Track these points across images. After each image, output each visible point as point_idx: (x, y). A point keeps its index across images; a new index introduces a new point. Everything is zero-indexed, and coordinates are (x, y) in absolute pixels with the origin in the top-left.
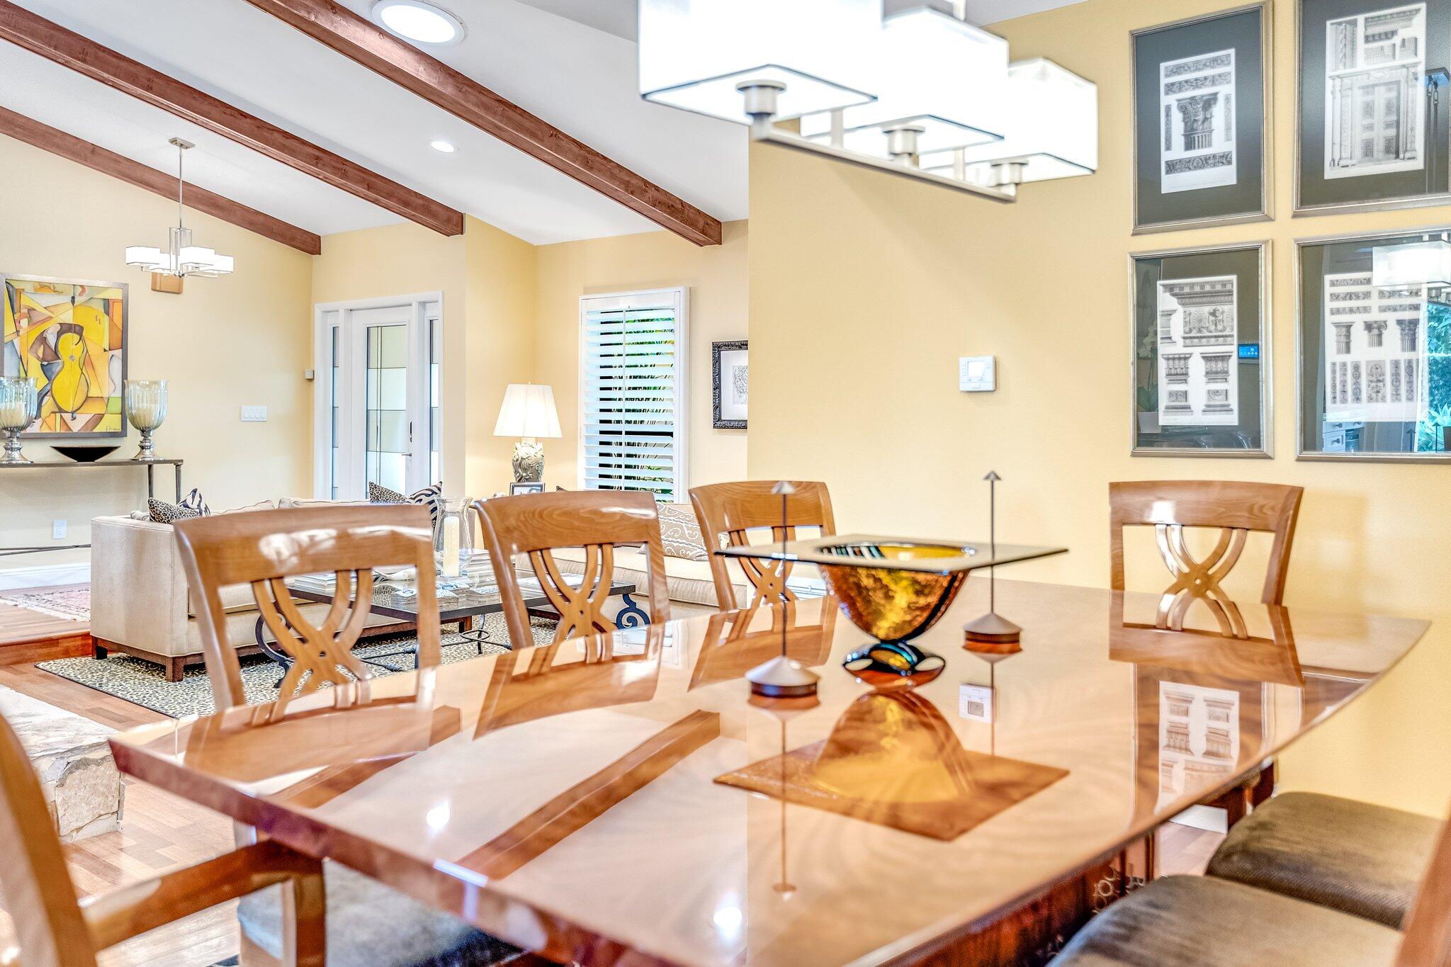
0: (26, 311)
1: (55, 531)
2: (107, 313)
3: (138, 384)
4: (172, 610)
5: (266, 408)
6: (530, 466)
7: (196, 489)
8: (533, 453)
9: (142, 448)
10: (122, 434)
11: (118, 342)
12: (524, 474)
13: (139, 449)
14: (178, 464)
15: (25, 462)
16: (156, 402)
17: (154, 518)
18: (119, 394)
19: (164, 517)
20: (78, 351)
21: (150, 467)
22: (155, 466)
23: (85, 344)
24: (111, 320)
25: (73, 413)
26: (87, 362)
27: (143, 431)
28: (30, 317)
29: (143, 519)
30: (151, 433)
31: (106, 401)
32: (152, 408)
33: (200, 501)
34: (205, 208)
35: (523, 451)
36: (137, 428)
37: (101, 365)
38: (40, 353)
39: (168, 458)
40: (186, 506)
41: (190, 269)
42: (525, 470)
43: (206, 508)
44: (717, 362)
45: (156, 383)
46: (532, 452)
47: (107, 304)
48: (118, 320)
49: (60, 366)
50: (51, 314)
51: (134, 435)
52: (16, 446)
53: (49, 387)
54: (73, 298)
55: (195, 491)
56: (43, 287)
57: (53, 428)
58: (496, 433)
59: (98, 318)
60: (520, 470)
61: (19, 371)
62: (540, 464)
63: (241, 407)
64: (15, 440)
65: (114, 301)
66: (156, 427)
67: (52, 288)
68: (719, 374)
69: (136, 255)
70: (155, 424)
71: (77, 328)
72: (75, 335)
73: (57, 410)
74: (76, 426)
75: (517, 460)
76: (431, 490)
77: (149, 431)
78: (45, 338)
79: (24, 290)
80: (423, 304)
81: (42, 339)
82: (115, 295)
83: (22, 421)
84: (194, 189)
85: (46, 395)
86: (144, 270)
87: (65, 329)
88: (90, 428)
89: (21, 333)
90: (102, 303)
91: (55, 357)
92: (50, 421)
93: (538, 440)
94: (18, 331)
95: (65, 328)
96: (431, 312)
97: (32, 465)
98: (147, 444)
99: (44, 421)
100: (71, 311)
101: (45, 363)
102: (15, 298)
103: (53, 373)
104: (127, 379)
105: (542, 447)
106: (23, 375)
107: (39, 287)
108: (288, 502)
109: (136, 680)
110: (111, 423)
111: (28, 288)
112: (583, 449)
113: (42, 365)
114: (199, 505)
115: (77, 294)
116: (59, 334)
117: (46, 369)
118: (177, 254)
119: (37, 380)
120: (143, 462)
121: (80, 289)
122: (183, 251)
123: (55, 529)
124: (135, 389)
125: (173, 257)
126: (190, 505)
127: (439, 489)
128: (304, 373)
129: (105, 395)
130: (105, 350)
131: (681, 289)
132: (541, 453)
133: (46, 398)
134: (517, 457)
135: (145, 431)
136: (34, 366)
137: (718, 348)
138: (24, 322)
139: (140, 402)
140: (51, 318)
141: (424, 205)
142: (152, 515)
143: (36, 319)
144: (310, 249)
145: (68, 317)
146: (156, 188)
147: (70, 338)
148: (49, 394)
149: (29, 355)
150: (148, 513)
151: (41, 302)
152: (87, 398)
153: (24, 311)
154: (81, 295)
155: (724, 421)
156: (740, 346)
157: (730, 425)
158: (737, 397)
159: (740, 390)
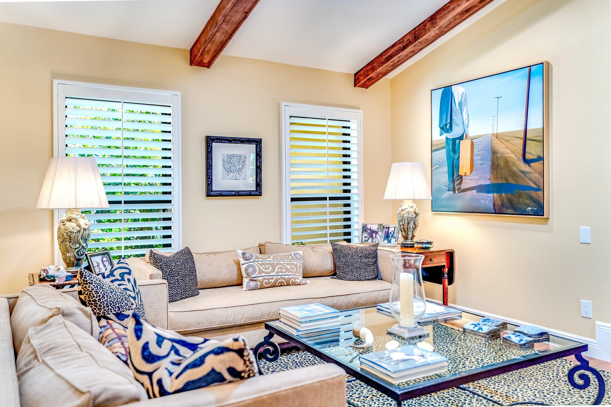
35: (82, 223)
46: (88, 223)
68: (212, 159)
131: (177, 93)
137: (212, 140)
155: (216, 191)
156: (231, 140)
157: (221, 194)
158: (226, 175)
159: (229, 171)
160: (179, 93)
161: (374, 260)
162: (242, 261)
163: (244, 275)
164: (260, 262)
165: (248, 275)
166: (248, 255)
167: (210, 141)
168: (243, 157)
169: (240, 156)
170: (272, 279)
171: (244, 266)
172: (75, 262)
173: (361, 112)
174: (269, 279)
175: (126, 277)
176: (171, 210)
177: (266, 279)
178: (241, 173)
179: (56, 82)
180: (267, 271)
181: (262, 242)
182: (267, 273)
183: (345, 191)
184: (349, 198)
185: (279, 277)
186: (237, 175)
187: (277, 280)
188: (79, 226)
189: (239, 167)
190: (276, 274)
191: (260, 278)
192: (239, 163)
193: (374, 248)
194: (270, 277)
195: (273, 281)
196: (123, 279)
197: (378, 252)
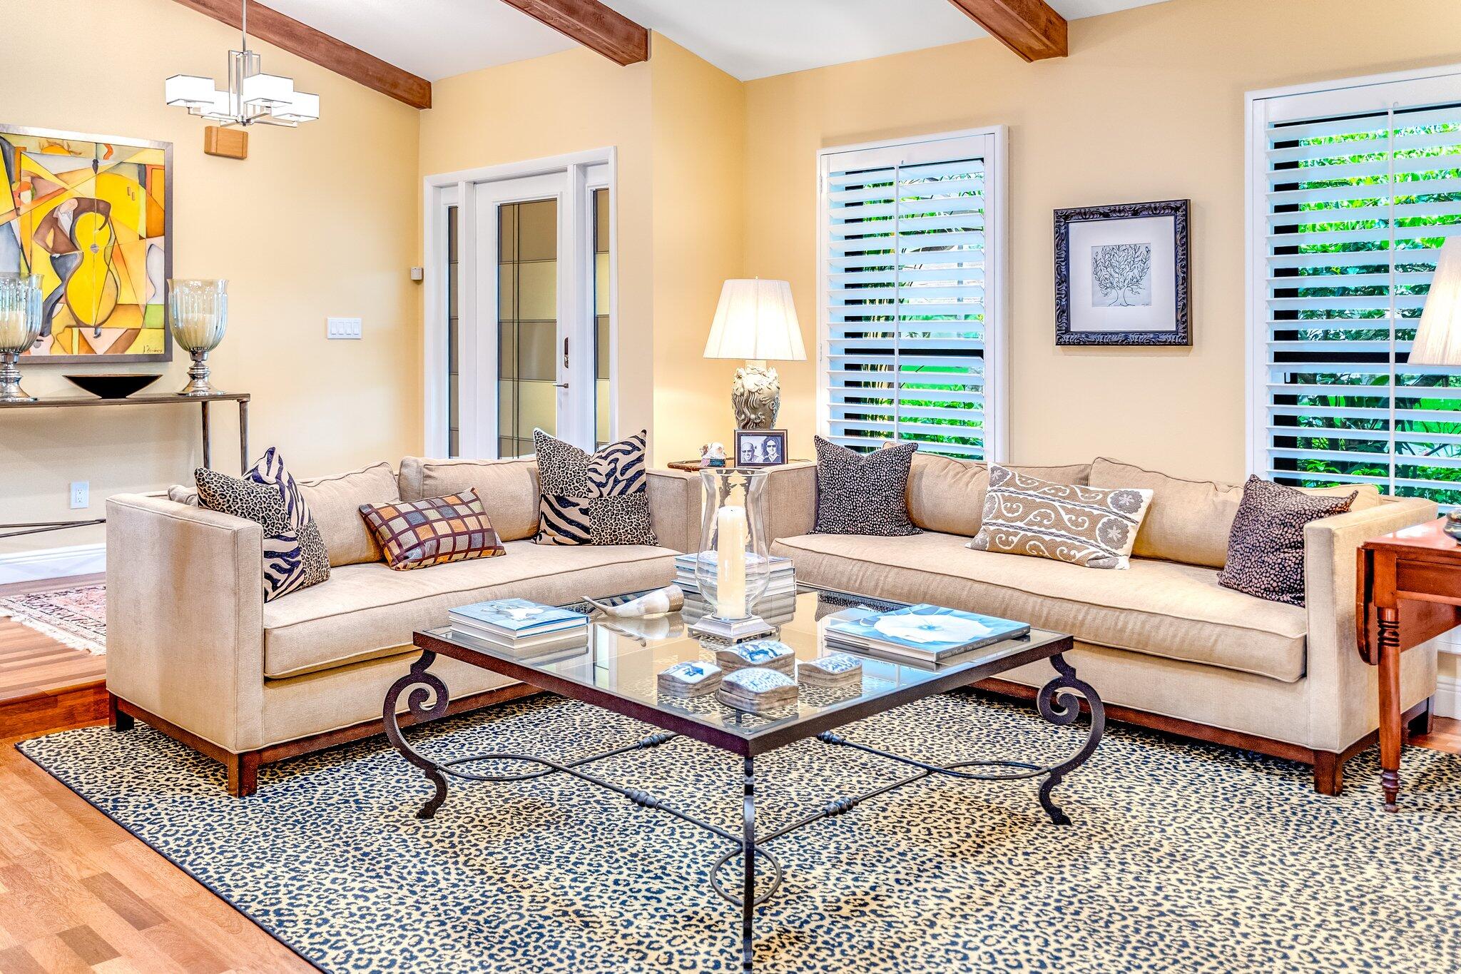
0: (28, 179)
1: (73, 497)
2: (143, 183)
3: (187, 285)
4: (236, 671)
5: (359, 320)
6: (762, 404)
7: (274, 449)
8: (766, 384)
9: (193, 377)
10: (166, 357)
11: (158, 227)
12: (753, 416)
13: (189, 379)
14: (242, 400)
15: (26, 400)
16: (211, 312)
17: (204, 502)
18: (160, 300)
19: (221, 501)
20: (102, 238)
21: (204, 405)
22: (211, 404)
23: (113, 229)
24: (149, 194)
25: (96, 327)
26: (115, 255)
27: (193, 353)
28: (34, 188)
29: (185, 501)
30: (206, 355)
31: (143, 310)
32: (207, 320)
33: (281, 469)
34: (277, 38)
35: (750, 382)
36: (185, 348)
37: (134, 258)
38: (50, 240)
39: (229, 392)
40: (258, 479)
41: (258, 112)
42: (754, 410)
43: (291, 481)
44: (1062, 241)
45: (211, 283)
46: (764, 383)
47: (144, 172)
48: (159, 195)
49: (78, 260)
50: (63, 185)
51: (181, 359)
52: (13, 376)
53: (62, 290)
54: (96, 162)
55: (271, 452)
56: (53, 146)
57: (68, 349)
58: (711, 351)
59: (132, 190)
60: (746, 410)
61: (19, 267)
62: (775, 401)
63: (326, 320)
64: (11, 366)
65: (154, 167)
66: (212, 347)
67: (66, 147)
68: (1067, 259)
69: (178, 89)
70: (211, 342)
71: (102, 206)
72: (99, 215)
73: (74, 323)
74: (102, 346)
75: (742, 395)
76: (631, 444)
77: (203, 353)
78: (57, 219)
79: (25, 148)
80: (583, 168)
81: (52, 221)
82: (153, 158)
83: (21, 337)
84: (261, 10)
85: (57, 301)
86: (192, 112)
87: (84, 206)
88: (120, 349)
89: (22, 211)
90: (135, 170)
91: (71, 246)
92: (64, 338)
93: (770, 363)
94: (17, 209)
95: (84, 204)
96: (596, 179)
97: (36, 403)
98: (200, 372)
99: (56, 339)
100: (93, 181)
101: (57, 255)
102: (14, 161)
103: (67, 269)
104: (171, 277)
105: (776, 375)
106: (24, 270)
107: (46, 145)
108: (415, 465)
109: (177, 790)
110: (150, 341)
111: (32, 146)
112: (826, 379)
113: (52, 259)
114: (278, 477)
115: (101, 155)
116: (77, 214)
117: (58, 264)
118: (239, 91)
119: (45, 280)
120: (195, 398)
121: (105, 150)
122: (248, 83)
123: (73, 493)
124: (182, 292)
125: (234, 97)
126: (265, 478)
127: (643, 442)
128: (410, 272)
129: (142, 302)
130: (141, 238)
131: (997, 129)
132: (776, 383)
133: (59, 306)
134: (742, 390)
135: (196, 353)
136: (41, 259)
137: (1064, 218)
138: (26, 196)
139: (190, 313)
140: (64, 190)
141: (594, 14)
142: (202, 496)
143: (42, 192)
144: (417, 100)
145: (88, 189)
146: (211, 8)
147: (91, 220)
148: (62, 300)
149: (33, 242)
150: (194, 490)
151: (48, 168)
152: (117, 305)
153: (27, 179)
154: (106, 157)
155: (1076, 333)
156: (1107, 214)
157: (1087, 341)
158: (1100, 294)
159: (1106, 284)
164: (1006, 494)
168: (1143, 249)
169: (1136, 248)
170: (1015, 535)
174: (1008, 534)
176: (980, 371)
177: (1002, 532)
178: (1139, 290)
180: (1010, 515)
185: (1030, 534)
186: (1128, 293)
187: (1025, 540)
189: (1131, 274)
190: (1026, 527)
191: (992, 528)
192: (1132, 264)
194: (1011, 530)
195: (1016, 540)
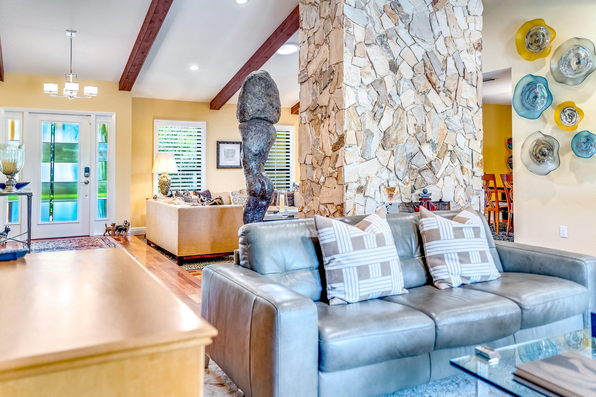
44: (218, 147)
68: (219, 151)
155: (221, 166)
156: (228, 143)
157: (224, 168)
159: (227, 157)
160: (205, 123)
161: (292, 198)
162: (231, 196)
163: (232, 202)
165: (234, 202)
166: (234, 193)
167: (219, 143)
168: (234, 150)
171: (232, 198)
172: (166, 193)
173: (295, 127)
175: (189, 195)
176: (201, 174)
178: (233, 158)
179: (155, 120)
181: (241, 189)
182: (242, 201)
183: (287, 166)
184: (289, 170)
186: (231, 158)
188: (168, 179)
189: (232, 155)
192: (232, 153)
193: (292, 193)
196: (188, 195)
197: (294, 194)
